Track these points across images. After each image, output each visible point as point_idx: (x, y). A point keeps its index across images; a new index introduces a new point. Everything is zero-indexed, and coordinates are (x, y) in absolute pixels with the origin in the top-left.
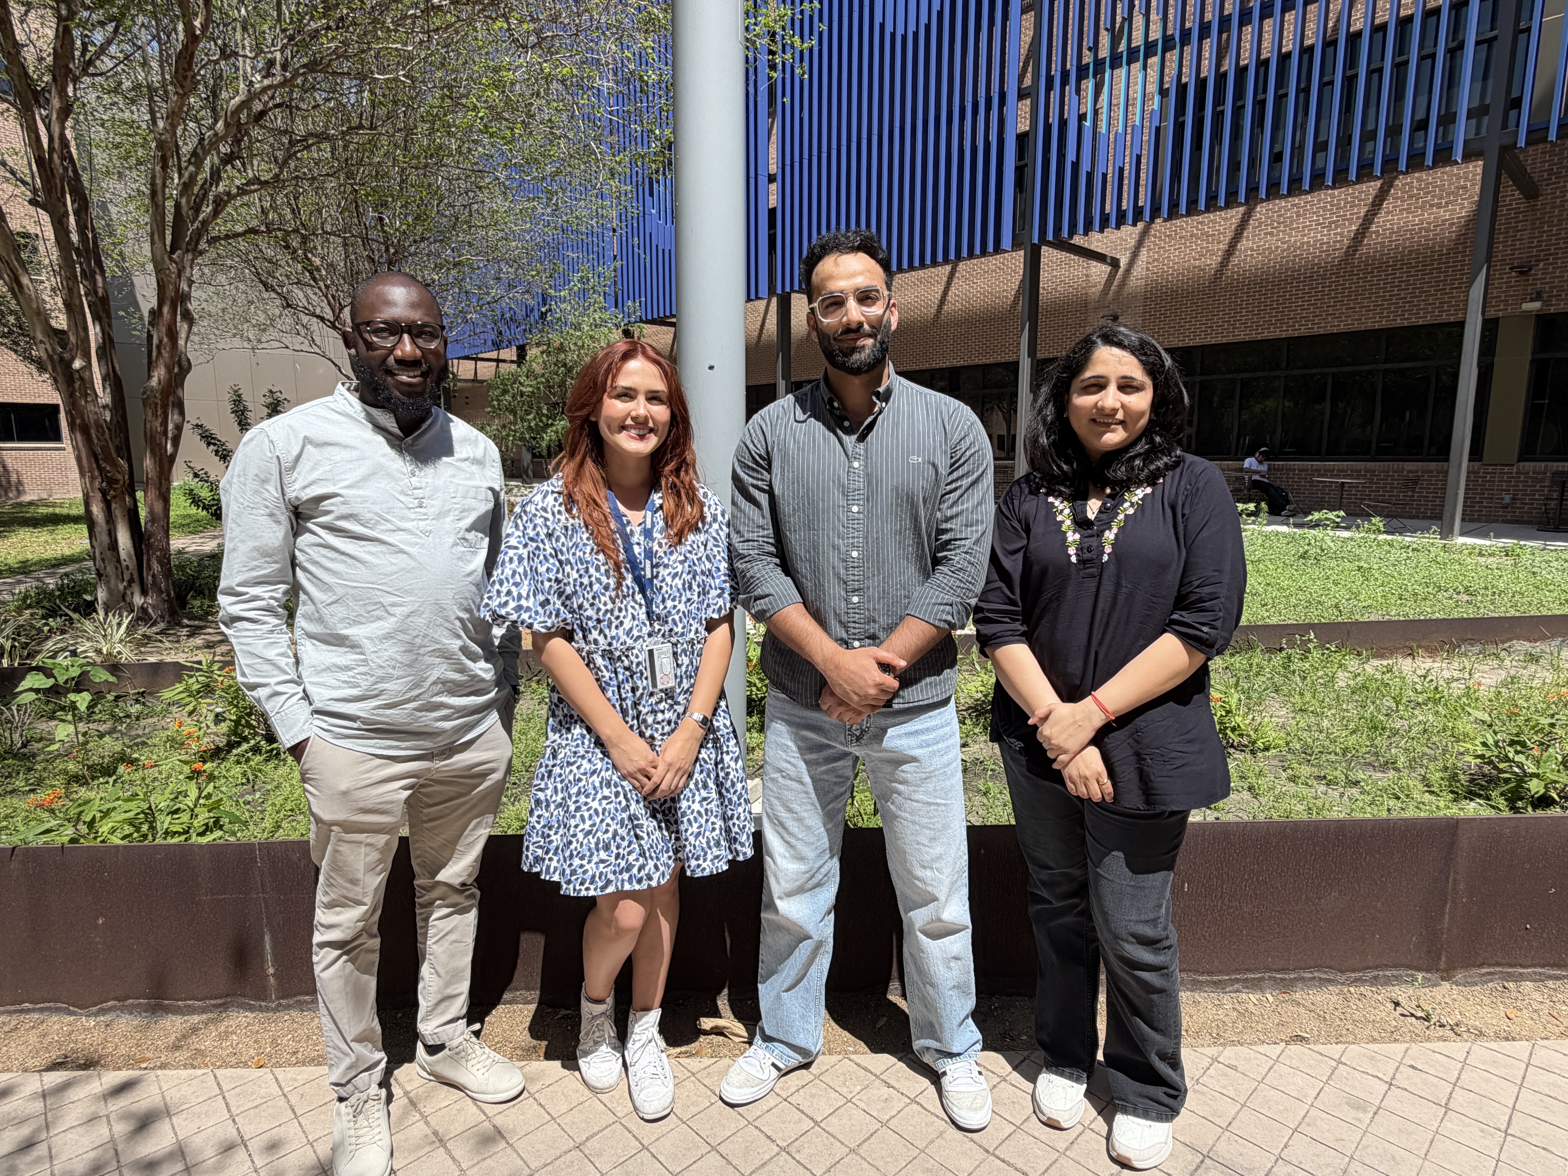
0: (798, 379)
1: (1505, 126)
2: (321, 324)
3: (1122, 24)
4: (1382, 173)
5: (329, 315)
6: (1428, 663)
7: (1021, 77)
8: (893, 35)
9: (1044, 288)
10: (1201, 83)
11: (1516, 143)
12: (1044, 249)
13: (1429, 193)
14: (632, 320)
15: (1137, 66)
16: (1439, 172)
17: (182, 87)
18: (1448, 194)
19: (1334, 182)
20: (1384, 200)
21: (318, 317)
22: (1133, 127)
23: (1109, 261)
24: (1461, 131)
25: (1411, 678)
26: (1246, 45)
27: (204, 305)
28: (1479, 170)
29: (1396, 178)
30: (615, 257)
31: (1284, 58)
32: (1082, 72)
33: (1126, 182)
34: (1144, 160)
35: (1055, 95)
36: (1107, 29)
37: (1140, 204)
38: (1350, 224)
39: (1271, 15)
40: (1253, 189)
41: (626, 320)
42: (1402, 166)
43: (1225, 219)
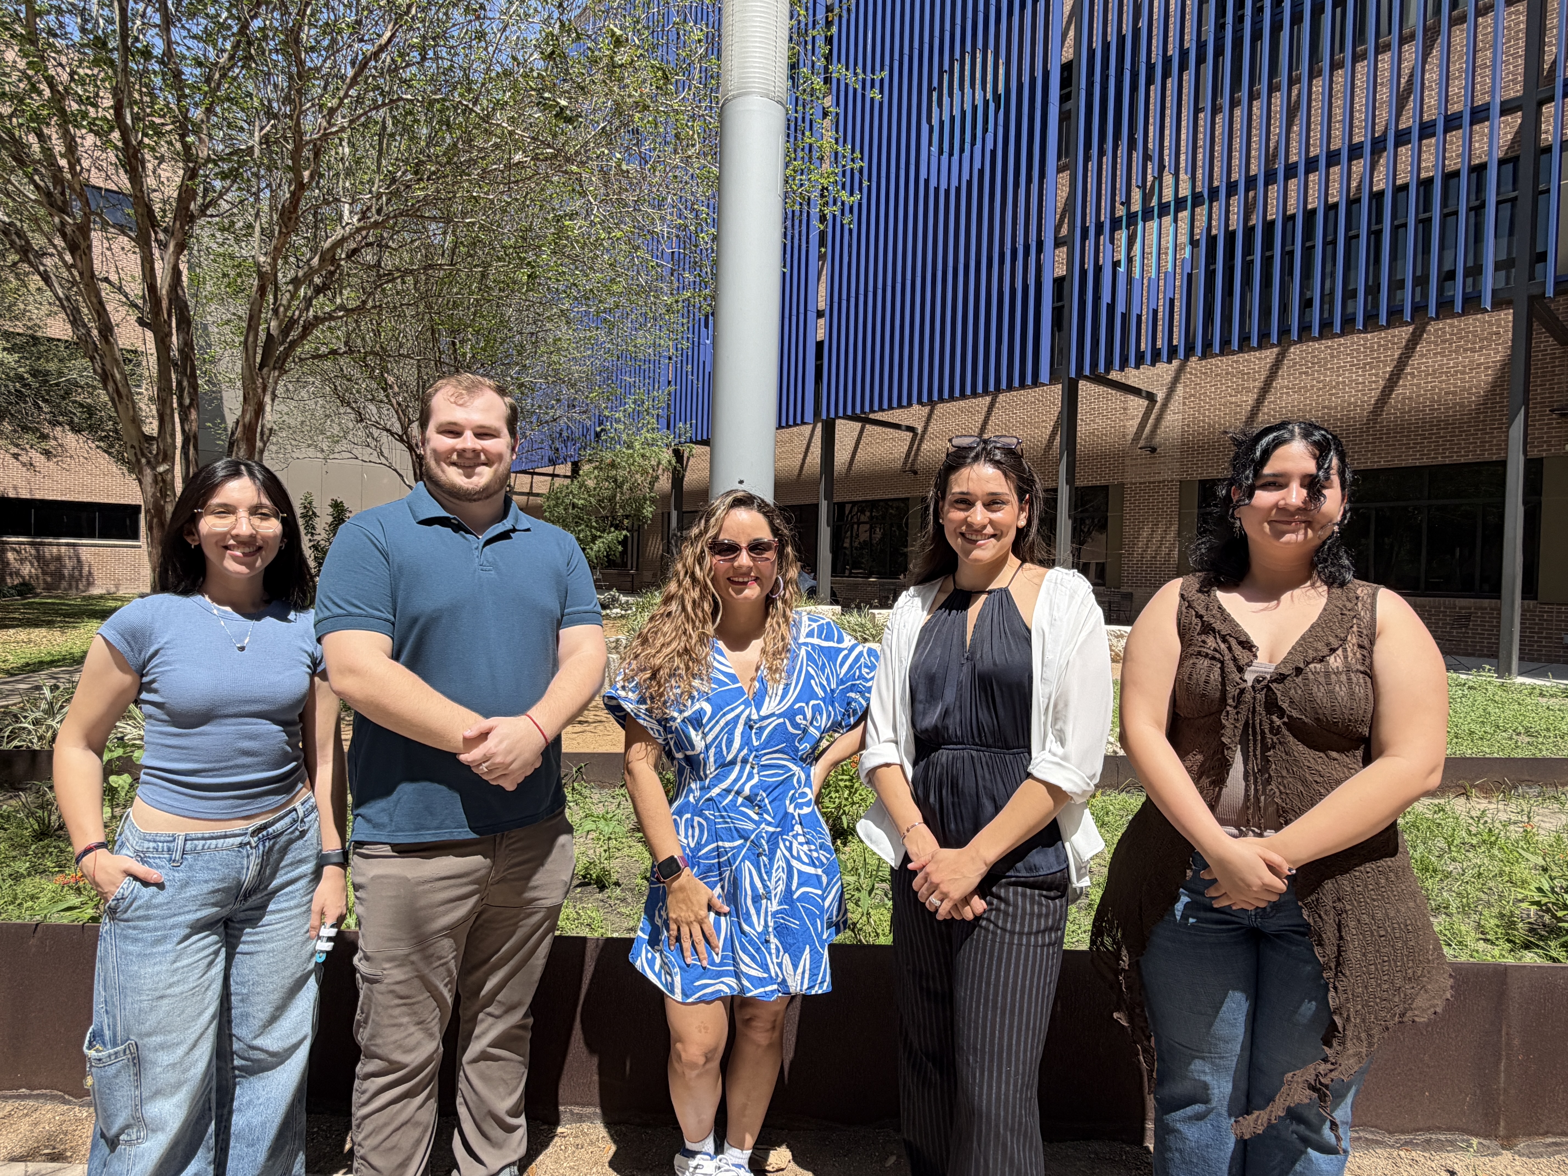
0: (840, 500)
1: (1532, 277)
2: (390, 437)
3: (1153, 182)
4: (1412, 318)
5: (397, 428)
6: (1483, 804)
7: (1058, 228)
8: (937, 190)
9: (1082, 420)
10: (1230, 236)
11: (1544, 293)
12: (1082, 384)
13: (1461, 338)
14: (683, 440)
15: (1167, 220)
16: (1471, 319)
17: (287, 227)
18: (1481, 340)
19: (1365, 326)
20: (1417, 344)
21: (388, 431)
22: (1166, 273)
23: (1144, 394)
24: (1489, 281)
25: (1464, 819)
26: (1272, 201)
27: (285, 417)
28: (1511, 318)
29: (1428, 323)
30: (669, 382)
31: (1310, 215)
32: (1116, 224)
33: (1160, 323)
34: (1177, 304)
35: (1090, 244)
36: (1138, 187)
37: (1175, 343)
38: (1385, 366)
39: (1295, 176)
40: (1284, 331)
41: (677, 440)
42: (1432, 312)
43: (1260, 359)
